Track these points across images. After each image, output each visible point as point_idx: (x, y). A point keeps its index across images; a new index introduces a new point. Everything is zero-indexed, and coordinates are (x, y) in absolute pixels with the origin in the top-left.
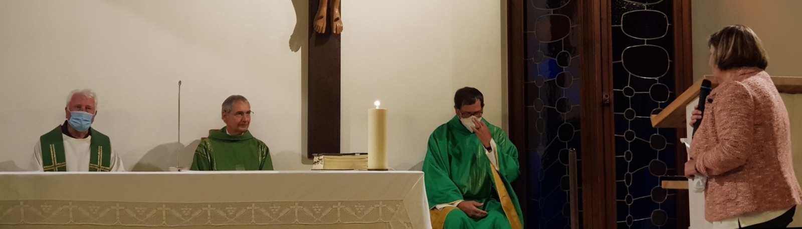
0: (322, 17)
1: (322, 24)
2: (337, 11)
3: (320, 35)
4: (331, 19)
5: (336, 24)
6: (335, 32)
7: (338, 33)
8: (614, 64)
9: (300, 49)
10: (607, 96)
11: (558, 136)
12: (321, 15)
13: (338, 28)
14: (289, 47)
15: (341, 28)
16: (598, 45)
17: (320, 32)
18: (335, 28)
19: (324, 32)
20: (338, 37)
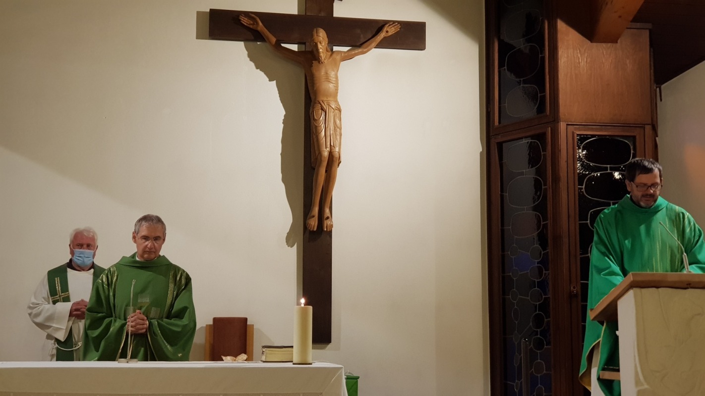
0: (313, 216)
1: (314, 223)
2: (327, 211)
3: (312, 233)
4: (321, 218)
5: (326, 223)
6: (326, 230)
7: (328, 230)
8: (581, 258)
9: (296, 245)
10: (574, 288)
11: (531, 324)
12: (312, 215)
13: (328, 226)
14: (286, 243)
15: (332, 226)
16: (566, 240)
17: (312, 230)
18: (325, 226)
19: (315, 229)
20: (330, 233)
